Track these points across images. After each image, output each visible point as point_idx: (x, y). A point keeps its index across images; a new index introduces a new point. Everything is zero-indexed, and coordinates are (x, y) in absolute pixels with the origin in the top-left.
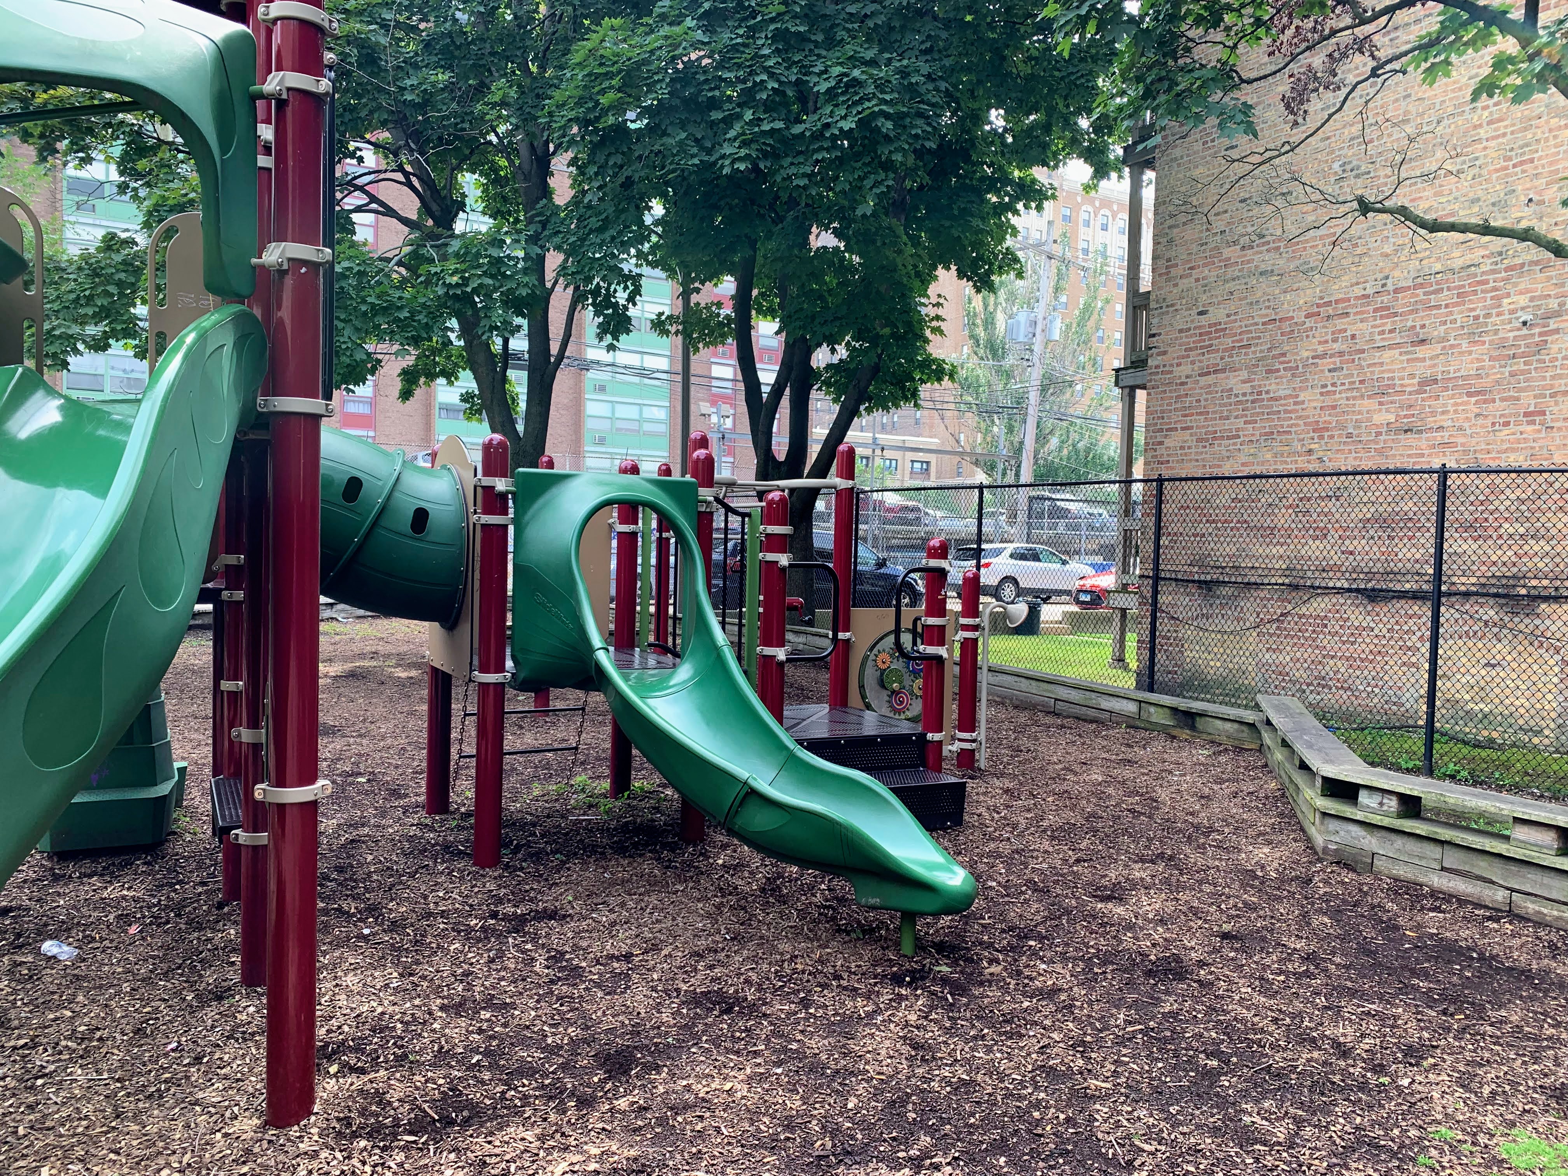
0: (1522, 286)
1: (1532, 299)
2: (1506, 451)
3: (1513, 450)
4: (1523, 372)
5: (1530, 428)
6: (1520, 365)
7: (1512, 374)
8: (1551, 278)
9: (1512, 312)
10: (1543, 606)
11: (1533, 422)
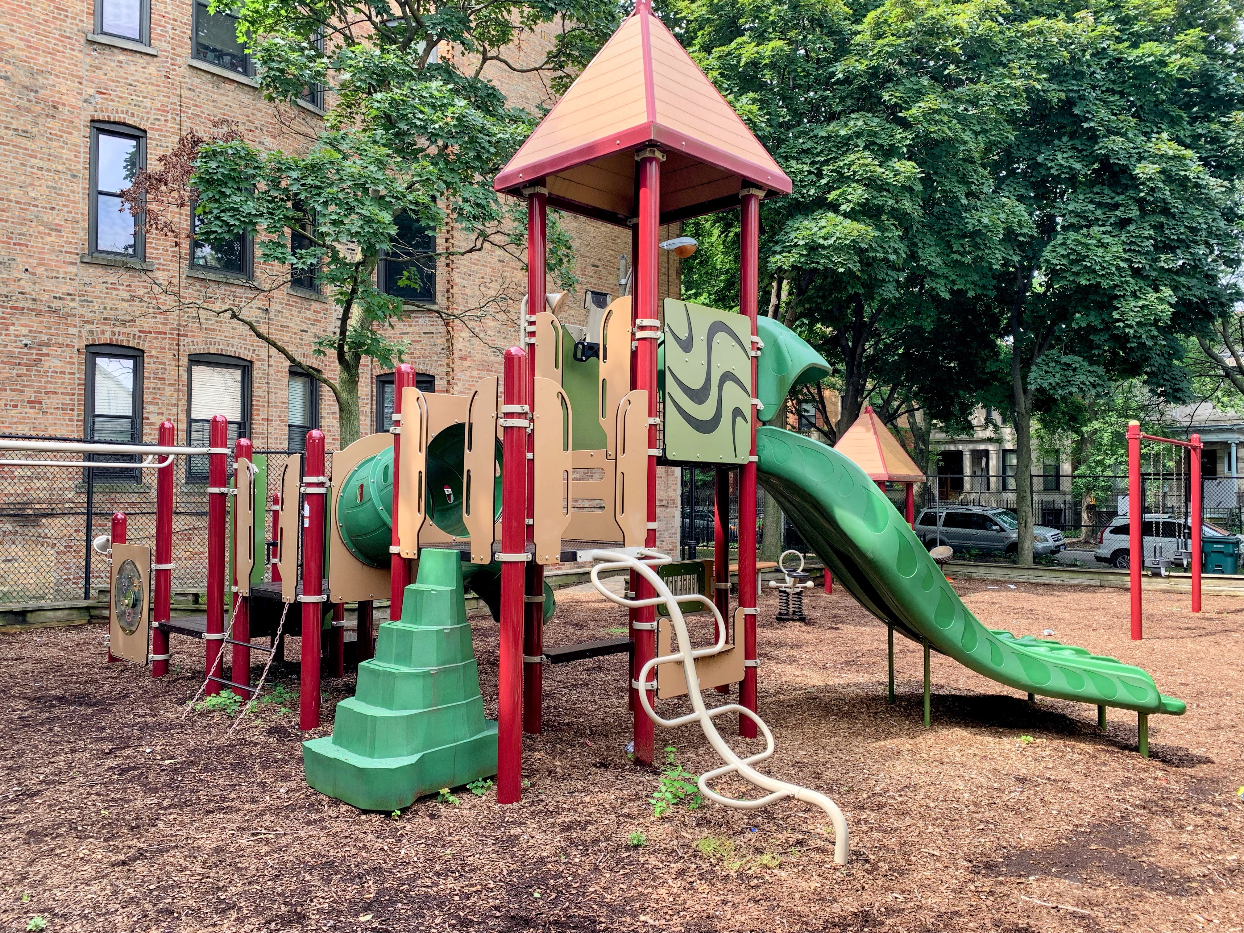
0: (23, 322)
1: (30, 331)
2: (15, 423)
3: (21, 423)
4: (26, 376)
5: (32, 411)
6: (24, 370)
7: (18, 375)
8: (42, 322)
9: (16, 336)
10: (44, 520)
11: (34, 408)
